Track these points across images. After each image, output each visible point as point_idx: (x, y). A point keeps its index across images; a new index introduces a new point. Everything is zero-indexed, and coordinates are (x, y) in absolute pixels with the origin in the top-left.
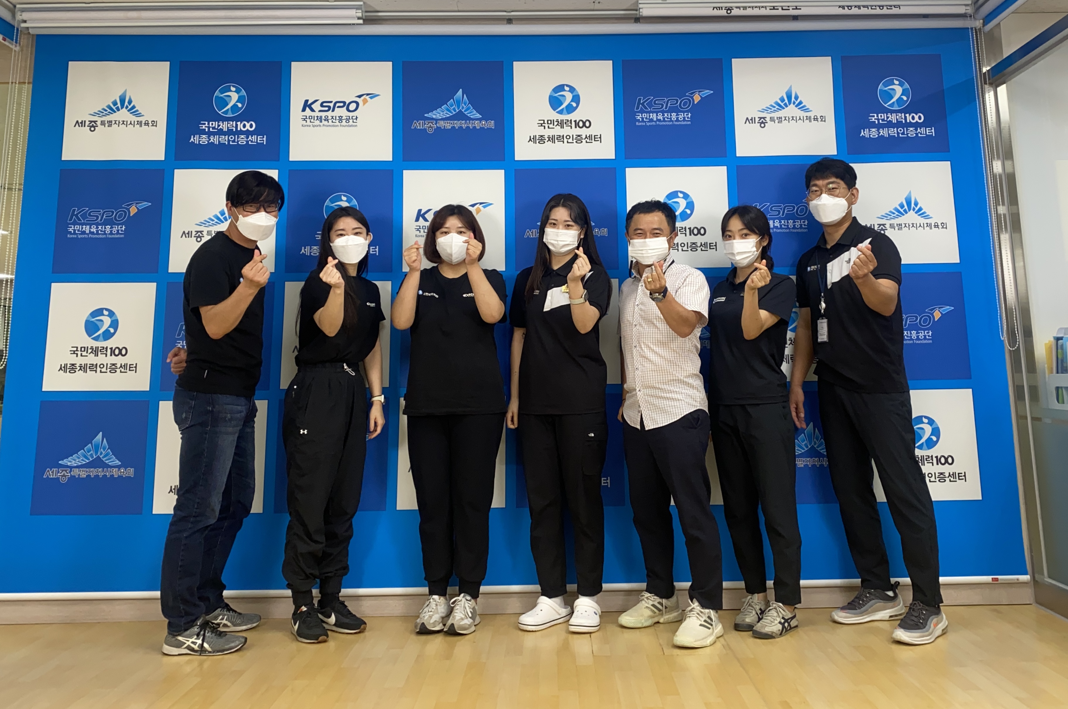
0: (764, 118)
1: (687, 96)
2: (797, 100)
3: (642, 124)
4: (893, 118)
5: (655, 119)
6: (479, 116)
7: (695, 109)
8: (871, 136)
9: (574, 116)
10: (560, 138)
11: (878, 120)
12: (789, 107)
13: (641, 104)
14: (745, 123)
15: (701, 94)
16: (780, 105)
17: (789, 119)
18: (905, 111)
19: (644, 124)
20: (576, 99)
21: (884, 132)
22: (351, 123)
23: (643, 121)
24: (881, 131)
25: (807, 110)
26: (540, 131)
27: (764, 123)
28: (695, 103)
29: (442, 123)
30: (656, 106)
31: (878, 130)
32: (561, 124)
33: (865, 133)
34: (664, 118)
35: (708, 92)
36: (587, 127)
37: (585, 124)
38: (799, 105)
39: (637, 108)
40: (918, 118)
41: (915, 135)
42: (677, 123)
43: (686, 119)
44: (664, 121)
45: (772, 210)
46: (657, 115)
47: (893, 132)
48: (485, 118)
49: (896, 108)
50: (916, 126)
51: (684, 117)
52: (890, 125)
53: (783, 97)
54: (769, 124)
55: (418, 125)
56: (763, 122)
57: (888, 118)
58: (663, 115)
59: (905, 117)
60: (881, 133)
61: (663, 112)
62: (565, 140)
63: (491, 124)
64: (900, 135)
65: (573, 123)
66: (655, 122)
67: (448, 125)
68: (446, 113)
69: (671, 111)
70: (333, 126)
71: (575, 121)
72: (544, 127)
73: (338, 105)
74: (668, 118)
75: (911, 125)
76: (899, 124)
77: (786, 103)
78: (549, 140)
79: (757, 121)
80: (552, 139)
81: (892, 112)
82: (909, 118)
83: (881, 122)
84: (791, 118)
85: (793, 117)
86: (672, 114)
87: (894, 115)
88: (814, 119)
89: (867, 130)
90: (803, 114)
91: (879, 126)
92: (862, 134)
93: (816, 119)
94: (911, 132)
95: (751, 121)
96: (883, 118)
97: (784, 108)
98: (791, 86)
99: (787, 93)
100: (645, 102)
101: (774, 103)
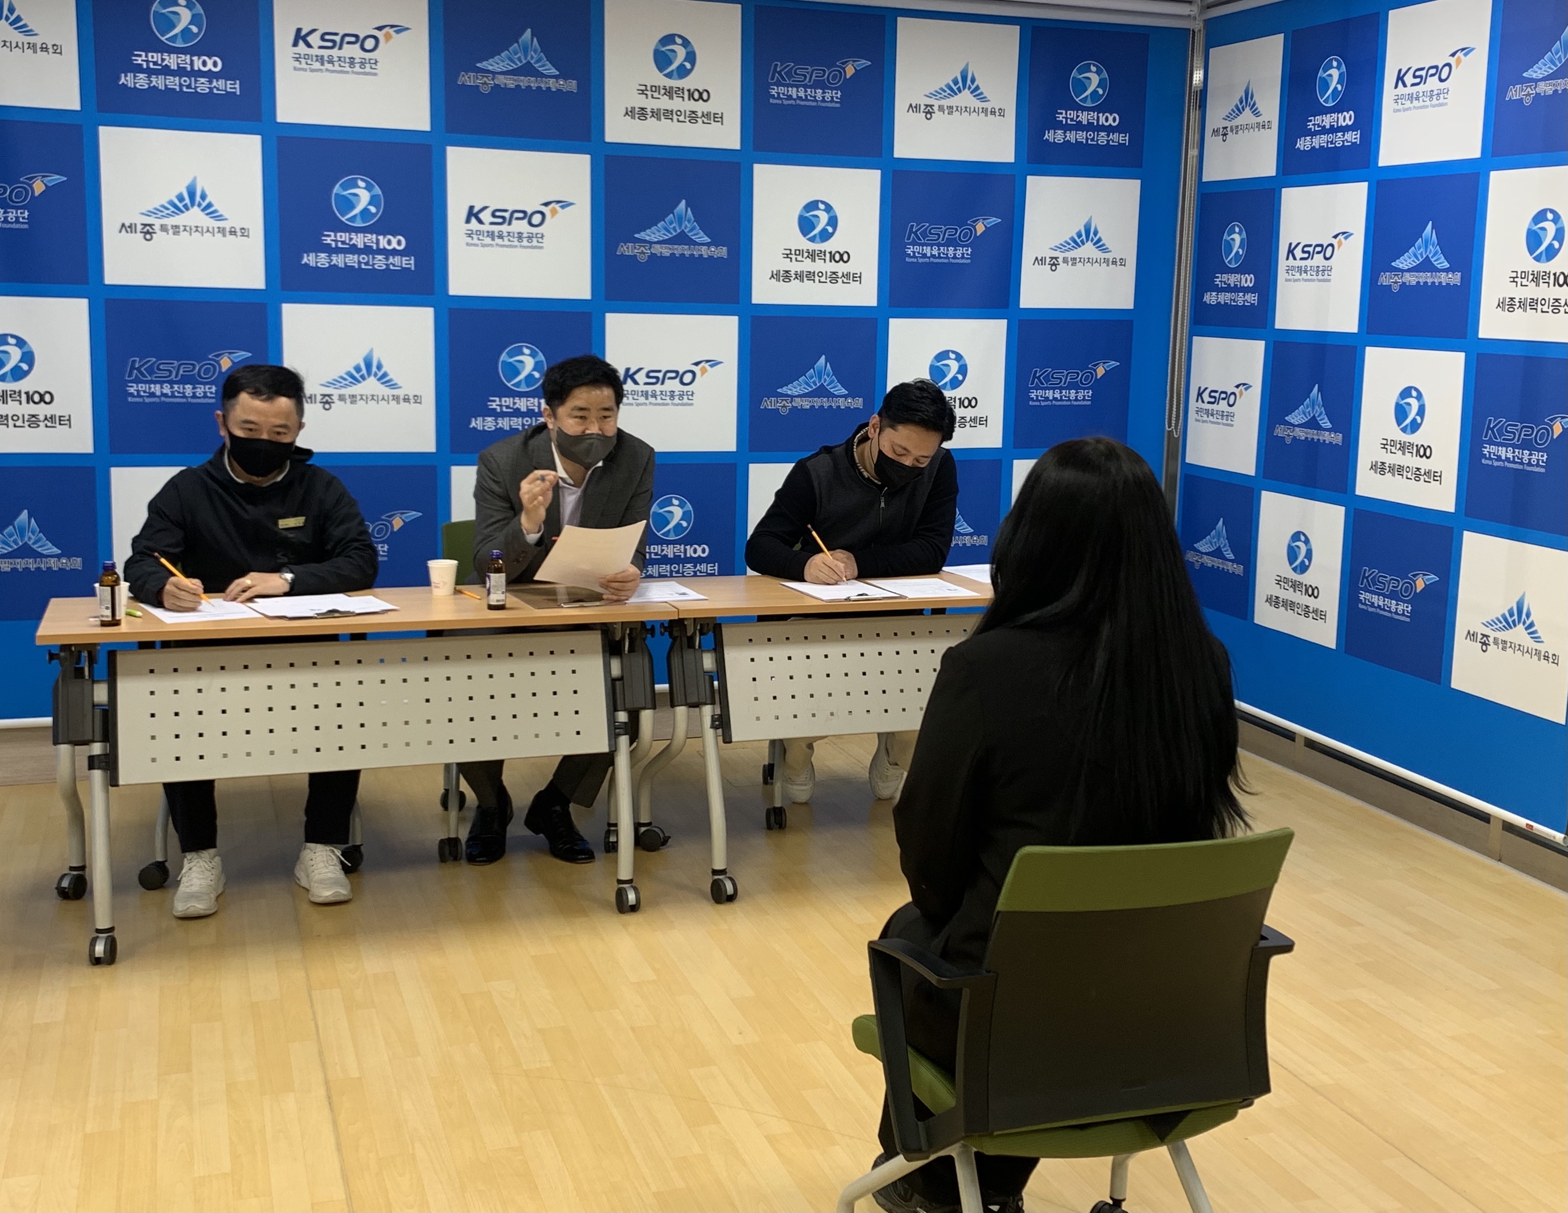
0: (931, 106)
1: (838, 66)
2: (973, 84)
3: (778, 102)
4: (1084, 117)
5: (794, 96)
6: (555, 71)
7: (847, 86)
8: (1056, 140)
9: (687, 83)
10: (668, 114)
11: (1066, 118)
12: (963, 93)
13: (778, 72)
14: (908, 111)
15: (855, 64)
16: (953, 90)
17: (961, 109)
18: (1099, 109)
19: (781, 102)
20: (691, 57)
21: (1071, 136)
22: (368, 69)
23: (779, 97)
24: (1068, 135)
25: (984, 99)
26: (640, 101)
27: (931, 113)
28: (848, 77)
29: (501, 77)
30: (798, 78)
31: (1065, 133)
32: (669, 93)
33: (1049, 136)
34: (806, 96)
35: (864, 63)
36: (704, 100)
37: (702, 96)
38: (976, 92)
39: (772, 79)
40: (1112, 119)
41: (1106, 143)
42: (822, 104)
43: (835, 99)
44: (806, 99)
45: (930, 233)
46: (798, 91)
47: (1081, 136)
48: (563, 74)
49: (1089, 104)
50: (1109, 130)
51: (832, 97)
52: (1079, 126)
53: (956, 78)
54: (937, 115)
55: (467, 79)
56: (929, 112)
57: (1078, 117)
58: (806, 91)
59: (1098, 117)
60: (1068, 138)
61: (805, 87)
62: (675, 117)
63: (572, 85)
64: (1090, 142)
65: (686, 93)
66: (795, 100)
67: (511, 82)
68: (508, 64)
69: (815, 86)
70: (341, 72)
71: (689, 90)
72: (647, 95)
73: (347, 39)
74: (811, 96)
75: (1102, 128)
76: (1089, 127)
77: (959, 87)
78: (653, 115)
79: (922, 110)
80: (656, 114)
81: (1084, 109)
82: (1102, 120)
83: (1069, 122)
84: (964, 109)
85: (966, 107)
86: (817, 91)
87: (1085, 113)
88: (991, 112)
89: (1052, 132)
90: (979, 104)
91: (1066, 128)
92: (1046, 136)
93: (993, 113)
94: (1102, 138)
95: (915, 109)
96: (1072, 116)
97: (956, 94)
98: (967, 64)
99: (962, 73)
100: (783, 70)
101: (946, 86)
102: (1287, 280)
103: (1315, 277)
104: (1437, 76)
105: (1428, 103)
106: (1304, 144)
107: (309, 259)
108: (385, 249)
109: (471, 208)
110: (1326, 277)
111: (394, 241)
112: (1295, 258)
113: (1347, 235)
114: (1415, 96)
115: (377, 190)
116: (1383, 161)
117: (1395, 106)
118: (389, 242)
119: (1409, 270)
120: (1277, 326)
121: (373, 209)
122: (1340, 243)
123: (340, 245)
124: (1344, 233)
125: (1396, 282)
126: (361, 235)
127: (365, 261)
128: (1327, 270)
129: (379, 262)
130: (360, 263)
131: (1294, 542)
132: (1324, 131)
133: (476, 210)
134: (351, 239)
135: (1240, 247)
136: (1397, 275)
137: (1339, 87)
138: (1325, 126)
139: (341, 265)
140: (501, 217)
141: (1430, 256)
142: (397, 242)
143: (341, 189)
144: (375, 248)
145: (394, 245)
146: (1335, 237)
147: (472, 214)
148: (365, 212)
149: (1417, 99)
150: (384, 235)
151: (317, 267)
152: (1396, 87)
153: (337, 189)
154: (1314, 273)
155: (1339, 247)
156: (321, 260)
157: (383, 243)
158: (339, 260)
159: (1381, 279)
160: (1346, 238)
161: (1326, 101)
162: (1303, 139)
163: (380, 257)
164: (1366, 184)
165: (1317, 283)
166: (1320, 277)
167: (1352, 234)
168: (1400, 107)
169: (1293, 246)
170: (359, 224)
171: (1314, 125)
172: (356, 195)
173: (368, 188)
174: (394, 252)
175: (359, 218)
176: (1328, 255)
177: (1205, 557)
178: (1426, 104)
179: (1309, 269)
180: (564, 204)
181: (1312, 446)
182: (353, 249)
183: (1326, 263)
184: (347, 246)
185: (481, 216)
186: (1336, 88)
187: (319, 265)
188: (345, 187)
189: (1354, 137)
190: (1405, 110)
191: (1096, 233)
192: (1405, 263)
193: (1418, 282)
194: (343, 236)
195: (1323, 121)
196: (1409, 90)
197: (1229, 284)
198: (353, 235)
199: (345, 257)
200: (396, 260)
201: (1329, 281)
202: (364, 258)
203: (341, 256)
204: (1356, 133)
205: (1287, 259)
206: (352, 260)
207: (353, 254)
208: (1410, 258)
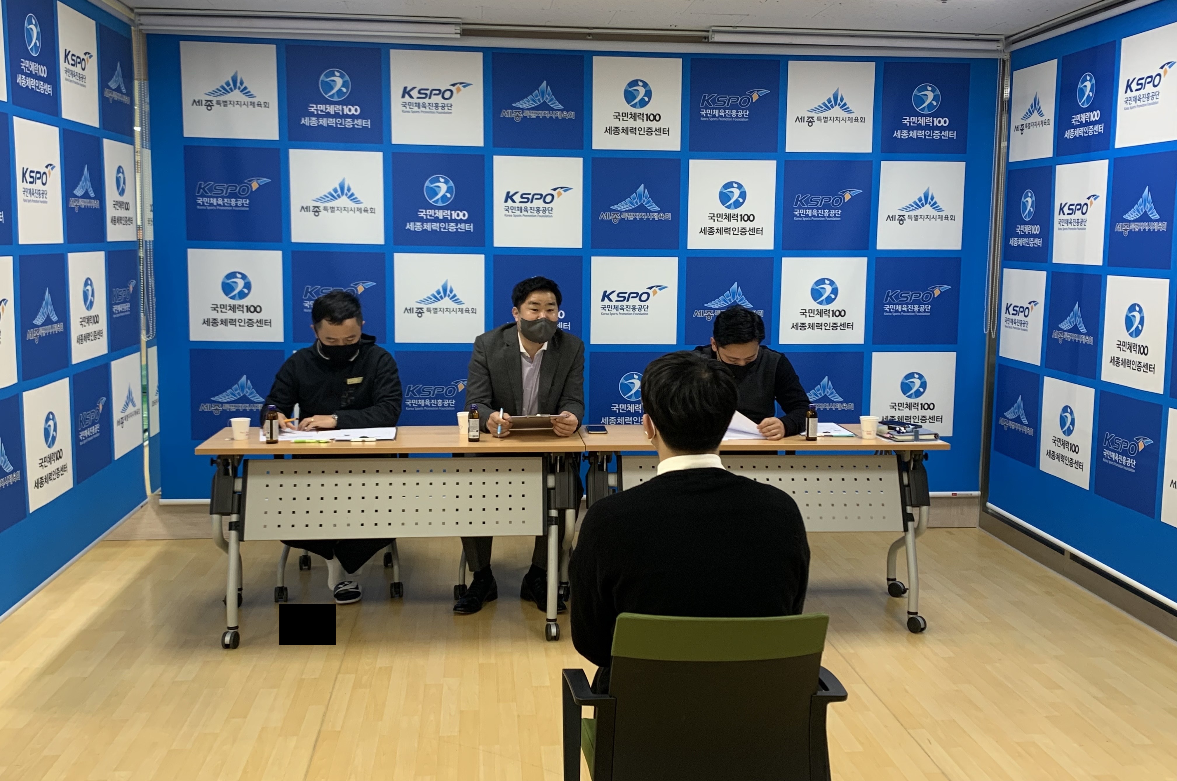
0: (812, 118)
1: (747, 95)
2: (842, 102)
3: (706, 119)
4: (923, 121)
5: (717, 115)
6: (561, 107)
7: (753, 107)
8: (902, 137)
9: (645, 110)
10: (633, 130)
11: (910, 122)
12: (835, 108)
13: (706, 100)
14: (796, 122)
15: (759, 93)
16: (827, 106)
17: (833, 119)
18: (934, 115)
19: (708, 119)
20: (649, 94)
21: (914, 134)
22: (446, 110)
23: (706, 116)
24: (911, 133)
25: (850, 112)
26: (615, 123)
27: (812, 122)
28: (754, 101)
29: (528, 112)
30: (719, 103)
31: (909, 132)
32: (634, 117)
33: (897, 134)
34: (725, 115)
35: (765, 91)
36: (657, 121)
37: (656, 118)
38: (844, 107)
39: (702, 105)
40: (943, 122)
41: (939, 137)
42: (736, 120)
43: (745, 116)
44: (725, 117)
45: (811, 201)
46: (719, 112)
47: (921, 134)
48: (566, 109)
49: (926, 112)
50: (941, 129)
51: (743, 114)
52: (919, 127)
53: (830, 98)
54: (816, 123)
55: (507, 114)
56: (810, 121)
57: (918, 121)
58: (725, 112)
59: (933, 121)
60: (911, 135)
61: (725, 109)
62: (638, 132)
63: (572, 115)
64: (927, 137)
65: (645, 116)
66: (717, 117)
67: (533, 115)
68: (532, 104)
69: (731, 108)
70: (430, 113)
71: (647, 115)
72: (619, 119)
74: (728, 115)
75: (937, 128)
76: (927, 127)
77: (832, 104)
78: (623, 131)
79: (805, 121)
80: (626, 131)
81: (922, 116)
82: (936, 122)
83: (912, 124)
84: (835, 119)
85: (837, 117)
86: (733, 111)
87: (924, 118)
88: (855, 120)
89: (899, 131)
90: (846, 115)
91: (909, 128)
92: (895, 134)
93: (856, 120)
94: (936, 135)
95: (800, 120)
96: (914, 121)
97: (830, 109)
98: (838, 89)
99: (834, 95)
100: (709, 99)
101: (822, 104)
102: (1060, 229)
103: (1076, 227)
104: (1152, 83)
105: (1146, 102)
106: (1069, 134)
107: (410, 226)
108: (455, 219)
109: (508, 193)
110: (1083, 226)
111: (461, 214)
112: (1064, 214)
113: (1095, 197)
114: (1138, 98)
115: (451, 183)
116: (1118, 145)
117: (1126, 106)
118: (458, 215)
119: (1134, 221)
120: (1054, 261)
121: (449, 195)
122: (1091, 203)
123: (429, 217)
124: (1093, 196)
125: (1126, 230)
126: (441, 211)
127: (443, 227)
128: (1084, 221)
129: (452, 227)
130: (440, 228)
131: (1064, 413)
132: (1082, 125)
133: (511, 194)
134: (435, 214)
135: (1031, 207)
136: (1127, 224)
137: (1091, 94)
138: (1082, 121)
139: (429, 229)
140: (526, 198)
141: (1147, 211)
142: (463, 215)
143: (429, 183)
144: (449, 219)
145: (461, 216)
146: (1089, 198)
147: (509, 197)
148: (444, 197)
149: (1139, 100)
150: (455, 211)
151: (415, 231)
152: (1126, 92)
153: (427, 183)
154: (1076, 224)
155: (1091, 206)
156: (418, 227)
157: (454, 215)
158: (428, 227)
159: (1117, 228)
160: (1095, 199)
161: (1083, 104)
162: (1069, 131)
163: (452, 224)
164: (1106, 162)
165: (1077, 231)
166: (1079, 227)
167: (1098, 196)
168: (1129, 106)
169: (1063, 206)
170: (440, 204)
171: (1075, 121)
172: (438, 187)
173: (446, 182)
174: (461, 221)
175: (440, 201)
176: (1084, 211)
177: (1010, 422)
178: (1144, 103)
179: (1073, 221)
180: (566, 189)
181: (1076, 344)
182: (436, 220)
183: (1083, 217)
184: (433, 218)
185: (514, 198)
186: (1089, 95)
187: (416, 229)
188: (432, 182)
189: (1100, 128)
190: (1132, 108)
191: (932, 199)
192: (1132, 216)
193: (1140, 229)
194: (431, 212)
195: (1081, 118)
196: (1135, 94)
197: (1025, 232)
198: (437, 211)
199: (432, 225)
200: (462, 226)
201: (1085, 229)
202: (443, 225)
203: (429, 224)
204: (1101, 125)
205: (1059, 214)
206: (436, 226)
207: (436, 222)
208: (1134, 212)
